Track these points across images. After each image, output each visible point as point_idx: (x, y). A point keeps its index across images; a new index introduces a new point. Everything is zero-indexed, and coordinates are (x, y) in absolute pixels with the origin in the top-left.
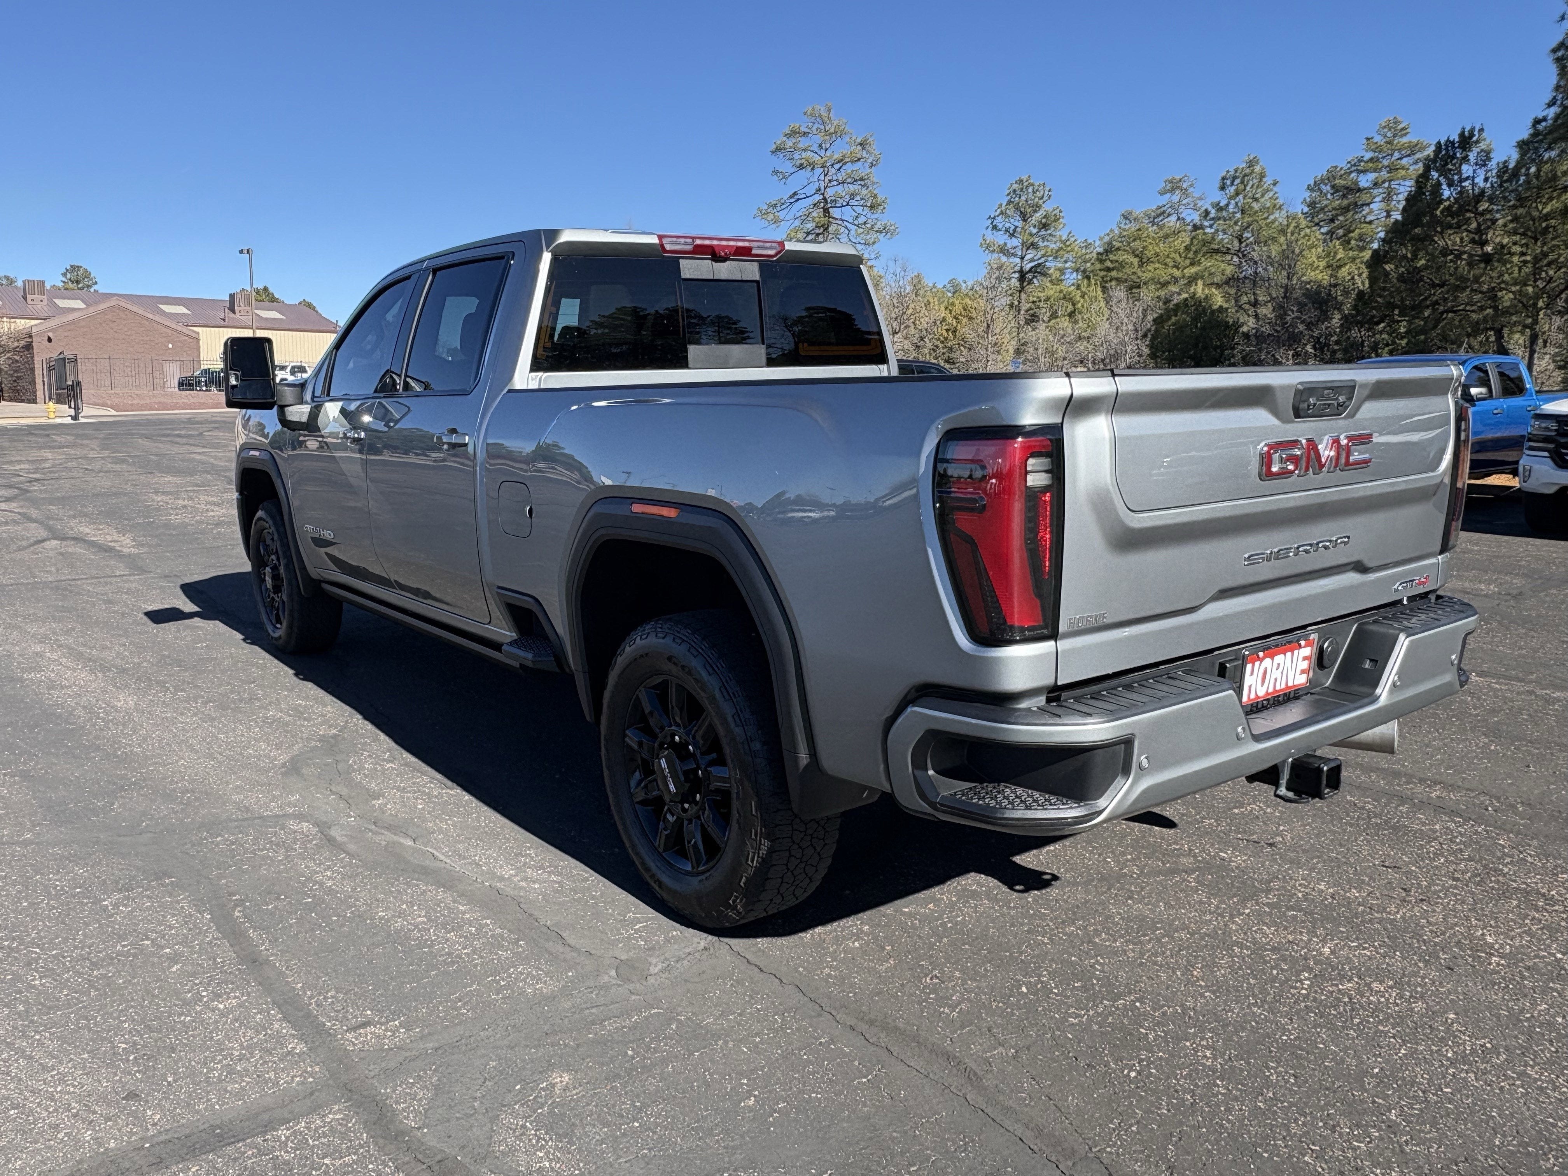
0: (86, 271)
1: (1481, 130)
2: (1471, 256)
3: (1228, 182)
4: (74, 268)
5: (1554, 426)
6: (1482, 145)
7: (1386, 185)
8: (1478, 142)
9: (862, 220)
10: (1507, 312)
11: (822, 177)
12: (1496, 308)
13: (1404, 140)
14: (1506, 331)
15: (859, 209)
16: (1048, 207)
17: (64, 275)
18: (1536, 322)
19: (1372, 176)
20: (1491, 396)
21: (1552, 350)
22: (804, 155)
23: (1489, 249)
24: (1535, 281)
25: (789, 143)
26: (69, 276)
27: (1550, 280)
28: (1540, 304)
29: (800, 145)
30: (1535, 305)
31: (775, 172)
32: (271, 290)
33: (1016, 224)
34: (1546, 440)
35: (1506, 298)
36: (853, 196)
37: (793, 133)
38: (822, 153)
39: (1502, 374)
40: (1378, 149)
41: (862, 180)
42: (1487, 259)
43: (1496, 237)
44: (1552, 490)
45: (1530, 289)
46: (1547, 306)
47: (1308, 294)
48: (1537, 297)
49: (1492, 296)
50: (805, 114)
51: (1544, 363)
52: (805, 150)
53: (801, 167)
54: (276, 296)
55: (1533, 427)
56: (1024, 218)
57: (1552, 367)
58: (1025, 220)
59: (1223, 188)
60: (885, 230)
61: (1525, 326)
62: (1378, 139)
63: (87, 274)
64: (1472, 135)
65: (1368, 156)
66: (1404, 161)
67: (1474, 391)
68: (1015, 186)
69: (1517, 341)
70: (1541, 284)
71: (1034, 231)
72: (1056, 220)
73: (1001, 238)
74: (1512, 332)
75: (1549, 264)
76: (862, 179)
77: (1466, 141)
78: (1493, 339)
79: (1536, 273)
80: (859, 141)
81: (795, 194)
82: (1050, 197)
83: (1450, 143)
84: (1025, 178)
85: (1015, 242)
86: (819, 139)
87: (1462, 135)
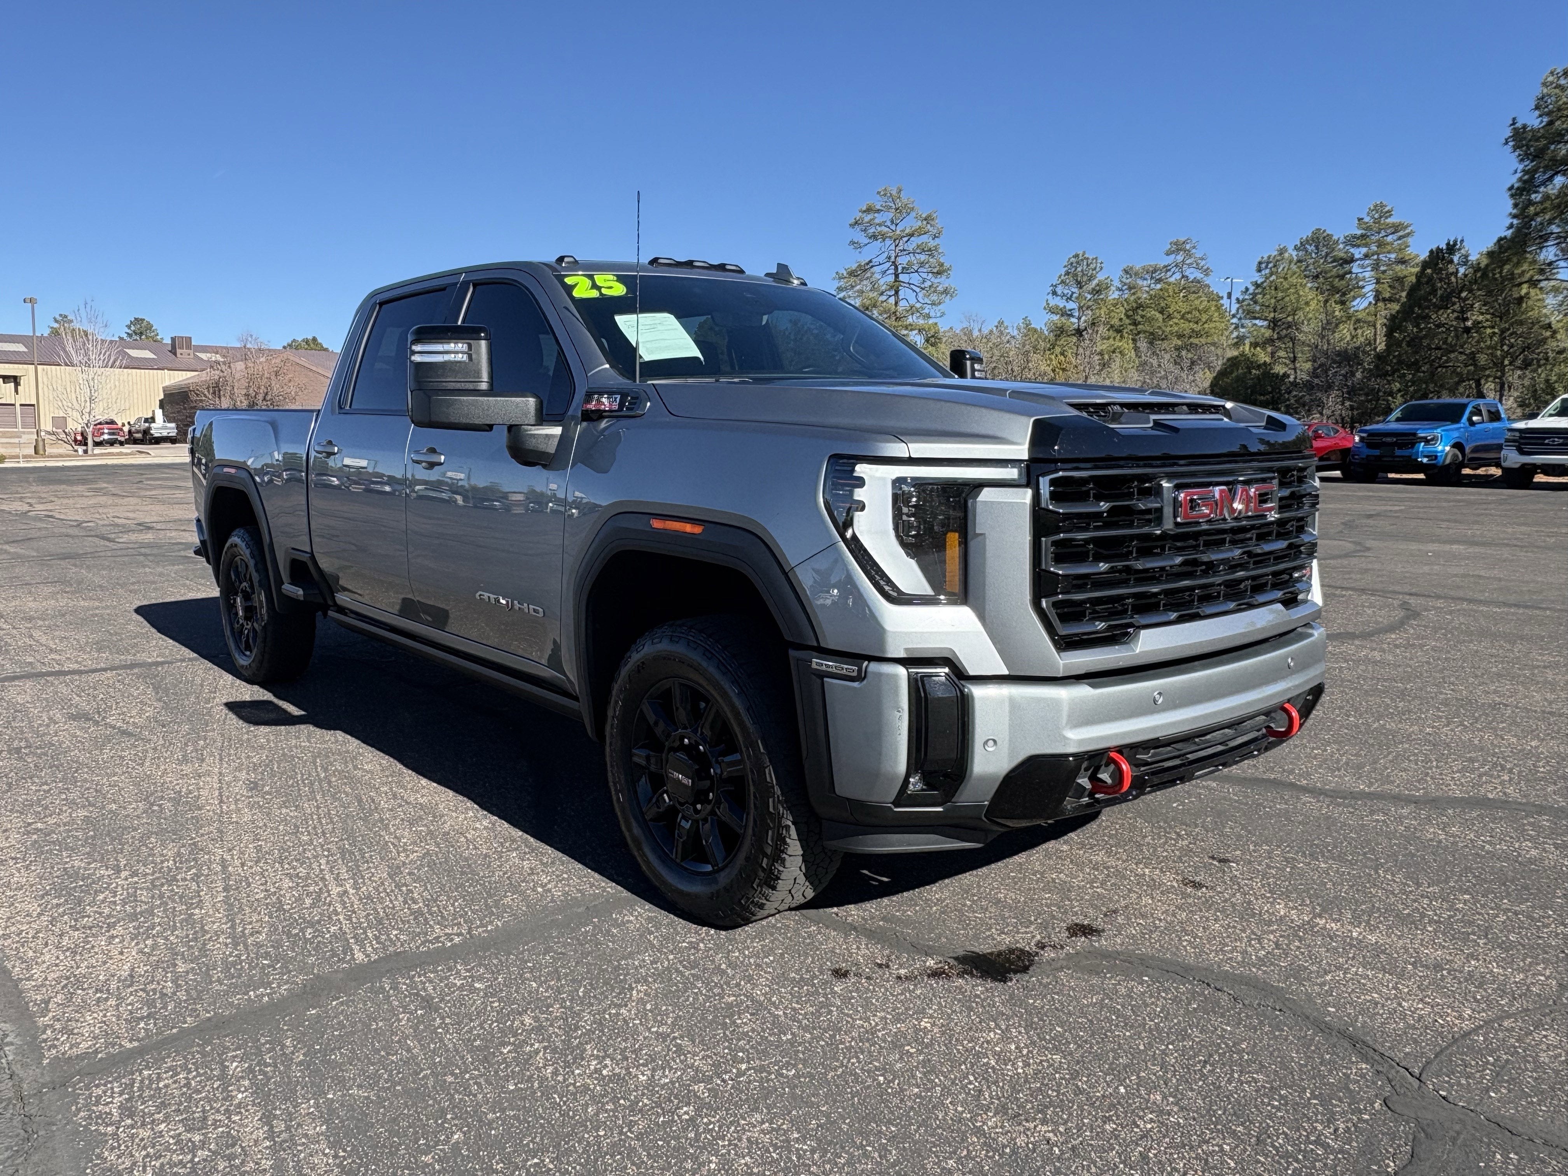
0: (149, 323)
1: (1462, 241)
2: (1456, 329)
3: (1263, 266)
4: (138, 321)
5: (1517, 434)
6: (1463, 251)
7: (1375, 257)
8: (1459, 249)
9: (927, 284)
10: (1484, 369)
11: (893, 247)
12: (1475, 365)
13: (1389, 220)
14: (1483, 382)
15: (924, 275)
16: (1101, 277)
17: (129, 327)
18: (1503, 374)
19: (1364, 250)
20: (1483, 422)
21: (1516, 394)
22: (879, 229)
23: (1469, 324)
24: (1502, 346)
25: (867, 218)
26: (133, 328)
27: (1511, 346)
28: (1506, 362)
29: (877, 221)
30: (1503, 362)
31: (852, 243)
32: (319, 341)
33: (1073, 290)
34: (1514, 441)
35: (1482, 359)
36: (922, 264)
37: (869, 210)
38: (893, 227)
39: (1489, 411)
40: (1368, 228)
41: (930, 252)
42: (1467, 330)
43: (1474, 316)
44: (1517, 466)
45: (1499, 353)
46: (1511, 364)
47: (1339, 354)
48: (1504, 358)
49: (1472, 356)
50: (879, 193)
51: (1510, 403)
52: (880, 225)
53: (874, 237)
54: (325, 346)
55: (1508, 435)
56: (1079, 284)
57: (1515, 405)
58: (1081, 288)
59: (1259, 271)
60: (946, 292)
61: (1495, 378)
62: (1367, 219)
63: (149, 327)
64: (1455, 244)
65: (1359, 232)
66: (1389, 239)
67: (1475, 418)
68: (1073, 260)
69: (1489, 387)
70: (1505, 348)
71: (1089, 296)
72: (1107, 288)
73: (1061, 303)
74: (1487, 382)
75: (1511, 334)
76: (930, 250)
77: (1452, 248)
78: (1474, 385)
79: (1502, 340)
80: (924, 216)
81: (870, 261)
82: (1101, 268)
83: (1439, 250)
84: (1081, 253)
85: (1071, 305)
86: (891, 215)
87: (1448, 244)
